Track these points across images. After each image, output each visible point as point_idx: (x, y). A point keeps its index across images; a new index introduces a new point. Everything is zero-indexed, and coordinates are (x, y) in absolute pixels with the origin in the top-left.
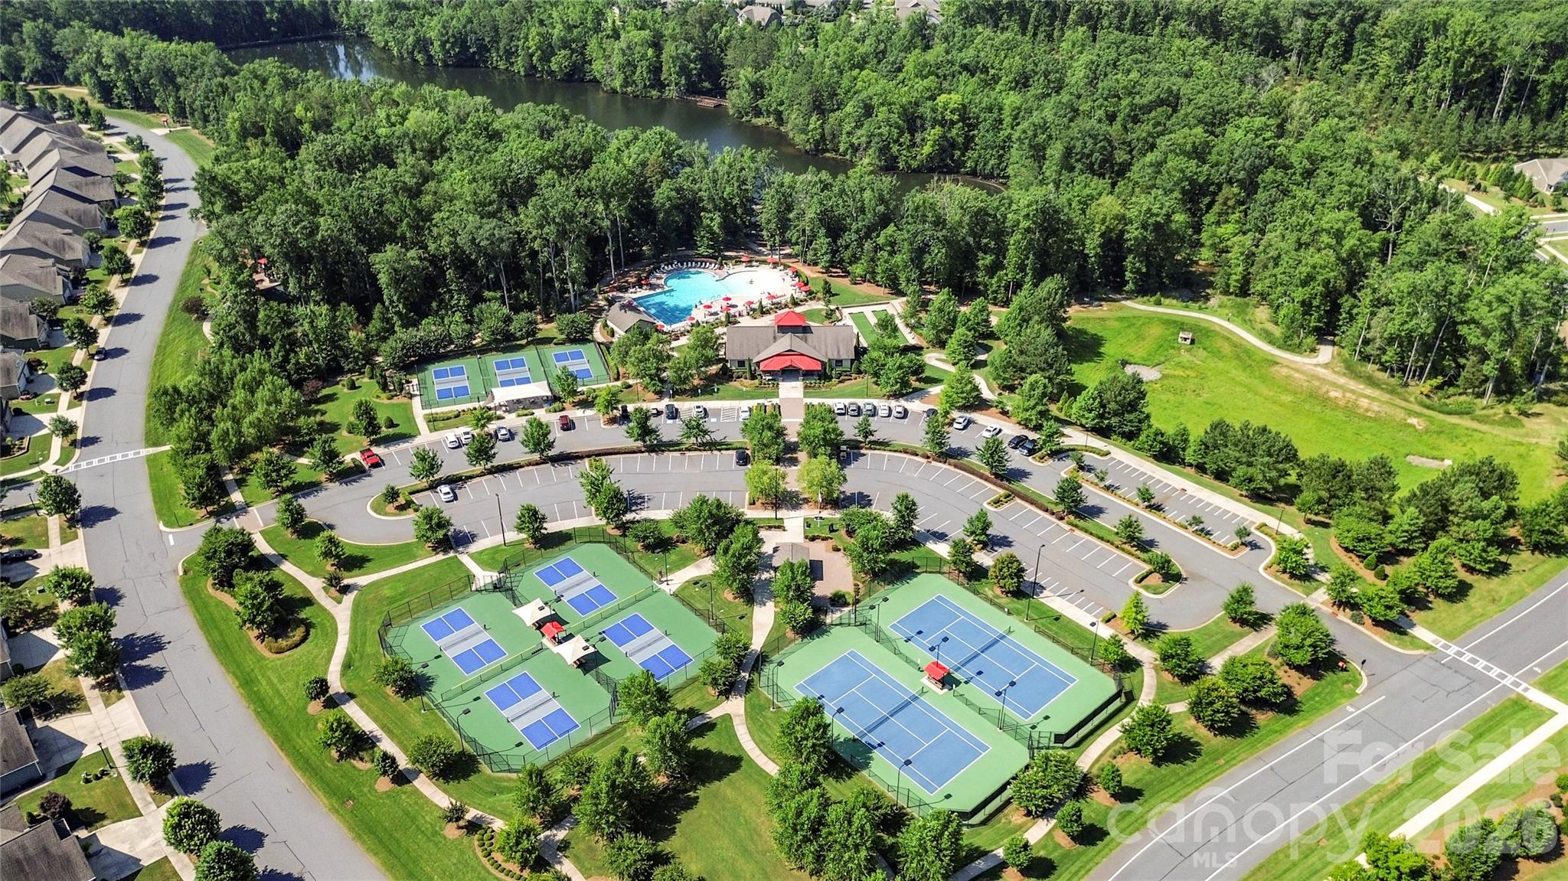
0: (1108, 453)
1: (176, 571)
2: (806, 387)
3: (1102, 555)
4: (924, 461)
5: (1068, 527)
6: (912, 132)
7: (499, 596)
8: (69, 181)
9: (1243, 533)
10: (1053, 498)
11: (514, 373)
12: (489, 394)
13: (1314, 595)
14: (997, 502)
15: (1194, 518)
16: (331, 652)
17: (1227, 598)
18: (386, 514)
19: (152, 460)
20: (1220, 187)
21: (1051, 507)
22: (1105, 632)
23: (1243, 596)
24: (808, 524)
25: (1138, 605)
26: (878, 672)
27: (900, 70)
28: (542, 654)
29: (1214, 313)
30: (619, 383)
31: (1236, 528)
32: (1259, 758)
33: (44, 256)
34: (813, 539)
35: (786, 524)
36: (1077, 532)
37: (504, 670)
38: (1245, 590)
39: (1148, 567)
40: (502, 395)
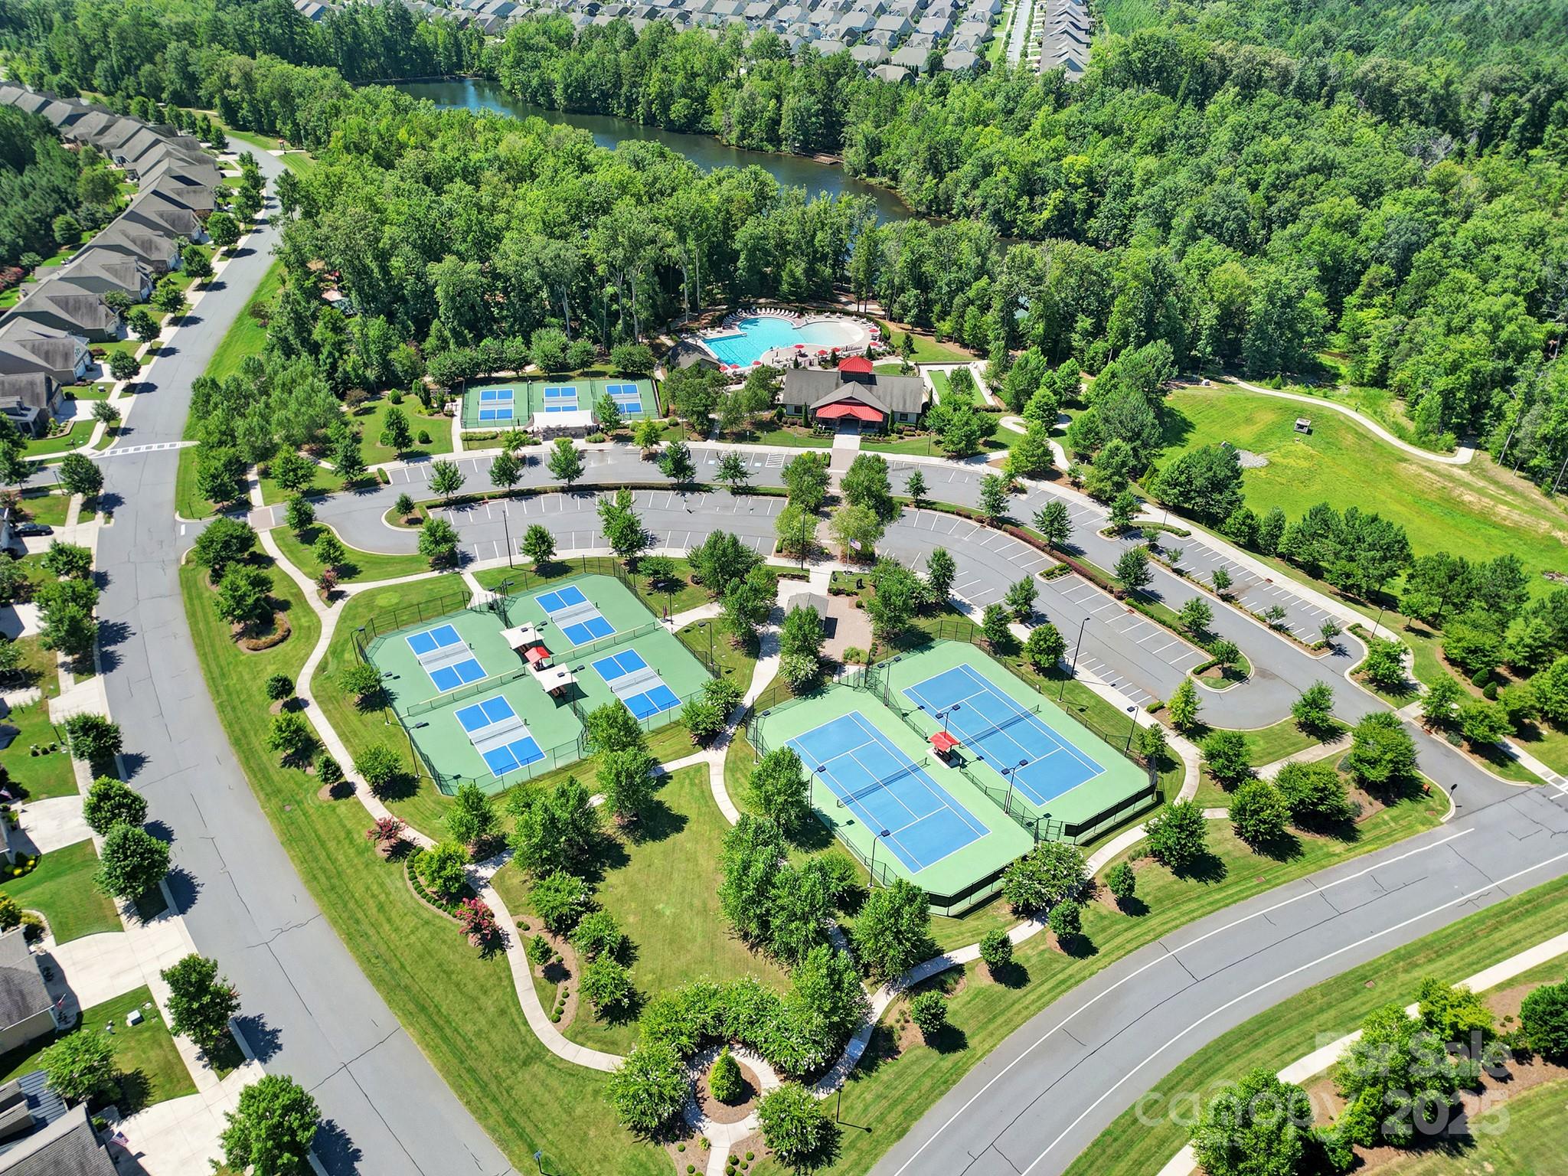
0: (1189, 534)
1: (179, 560)
2: (863, 440)
3: (1159, 641)
4: (978, 525)
5: (1126, 608)
6: (1032, 195)
7: (492, 617)
8: (171, 187)
9: (1331, 631)
10: (1114, 574)
11: (561, 401)
12: (531, 418)
13: (1408, 709)
14: (1049, 575)
15: (1275, 610)
16: (308, 656)
17: (1297, 699)
18: (399, 526)
19: (184, 453)
20: (1366, 266)
21: (1112, 583)
22: (1145, 720)
23: (1317, 701)
24: (835, 577)
25: (1188, 697)
26: (880, 737)
27: (1026, 128)
28: (524, 679)
29: (1341, 401)
30: (666, 420)
31: (1323, 625)
32: (1308, 881)
33: (128, 252)
34: (836, 593)
35: (811, 576)
36: (1137, 614)
37: (479, 691)
38: (1322, 692)
39: (1211, 659)
40: (543, 420)
